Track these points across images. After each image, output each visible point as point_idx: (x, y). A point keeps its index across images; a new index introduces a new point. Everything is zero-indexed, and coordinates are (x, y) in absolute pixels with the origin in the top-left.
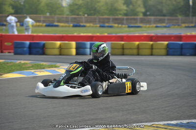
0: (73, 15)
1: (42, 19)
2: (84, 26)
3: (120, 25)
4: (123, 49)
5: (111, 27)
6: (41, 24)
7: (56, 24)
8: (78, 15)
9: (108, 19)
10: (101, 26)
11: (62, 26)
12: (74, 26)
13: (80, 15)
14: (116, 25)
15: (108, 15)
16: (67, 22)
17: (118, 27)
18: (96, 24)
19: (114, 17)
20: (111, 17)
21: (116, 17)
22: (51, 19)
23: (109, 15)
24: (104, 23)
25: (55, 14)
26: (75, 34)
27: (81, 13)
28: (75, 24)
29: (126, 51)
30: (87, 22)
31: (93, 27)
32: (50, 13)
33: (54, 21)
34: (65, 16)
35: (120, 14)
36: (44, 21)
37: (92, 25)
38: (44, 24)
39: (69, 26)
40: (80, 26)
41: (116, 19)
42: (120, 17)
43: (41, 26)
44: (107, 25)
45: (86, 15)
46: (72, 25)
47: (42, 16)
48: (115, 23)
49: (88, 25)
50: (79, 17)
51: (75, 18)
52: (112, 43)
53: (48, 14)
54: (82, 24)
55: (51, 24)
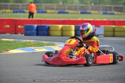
0: (82, 3)
1: (55, 7)
2: (90, 13)
3: (120, 13)
4: (114, 31)
5: (113, 14)
6: (54, 11)
7: (67, 11)
8: (86, 4)
9: (110, 7)
10: (104, 14)
11: (72, 13)
12: (81, 13)
13: (88, 4)
14: (117, 13)
15: (110, 4)
16: (76, 9)
17: (118, 14)
18: (100, 11)
19: (115, 6)
20: (113, 6)
21: (118, 6)
22: (63, 7)
23: (112, 4)
24: (107, 10)
25: (67, 3)
26: (79, 19)
27: (88, 2)
28: (83, 11)
29: (116, 34)
30: (92, 9)
31: (97, 14)
32: (63, 2)
33: (65, 9)
34: (74, 5)
35: (121, 4)
36: (57, 9)
37: (96, 12)
38: (57, 11)
39: (77, 13)
40: (86, 13)
41: (117, 8)
42: (121, 6)
43: (54, 13)
44: (109, 12)
45: (93, 4)
46: (79, 12)
47: (55, 4)
48: (116, 11)
49: (93, 12)
50: (86, 5)
51: (83, 7)
52: (105, 27)
53: (61, 3)
54: (88, 11)
55: (63, 11)
